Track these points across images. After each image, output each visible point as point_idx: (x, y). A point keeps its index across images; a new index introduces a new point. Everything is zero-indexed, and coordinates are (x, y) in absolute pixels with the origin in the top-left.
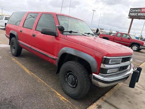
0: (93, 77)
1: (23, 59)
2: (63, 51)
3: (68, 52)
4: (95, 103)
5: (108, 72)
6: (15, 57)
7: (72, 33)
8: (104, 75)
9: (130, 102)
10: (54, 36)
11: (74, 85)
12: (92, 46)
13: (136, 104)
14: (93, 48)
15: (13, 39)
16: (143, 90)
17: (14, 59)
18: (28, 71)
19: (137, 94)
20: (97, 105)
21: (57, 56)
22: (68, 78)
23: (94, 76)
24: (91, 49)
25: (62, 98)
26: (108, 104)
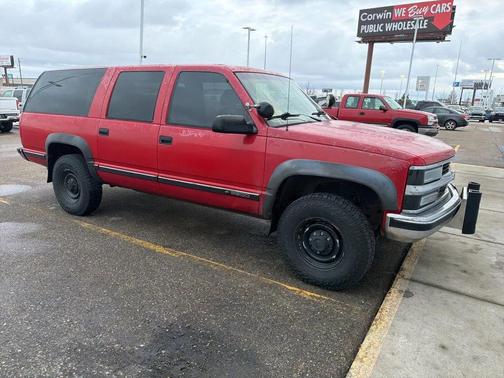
0: (388, 222)
1: (113, 218)
2: (287, 170)
3: (303, 171)
4: (392, 290)
5: (421, 204)
6: (83, 218)
7: (290, 120)
8: (411, 211)
9: (465, 272)
10: (244, 135)
11: (331, 254)
12: (373, 147)
13: (482, 274)
14: (377, 151)
15: (64, 159)
16: (480, 243)
17: (86, 224)
18: (159, 249)
19: (471, 251)
20: (400, 291)
21: (263, 188)
22: (307, 242)
23: (392, 219)
24: (372, 154)
25: (307, 294)
26: (421, 285)
